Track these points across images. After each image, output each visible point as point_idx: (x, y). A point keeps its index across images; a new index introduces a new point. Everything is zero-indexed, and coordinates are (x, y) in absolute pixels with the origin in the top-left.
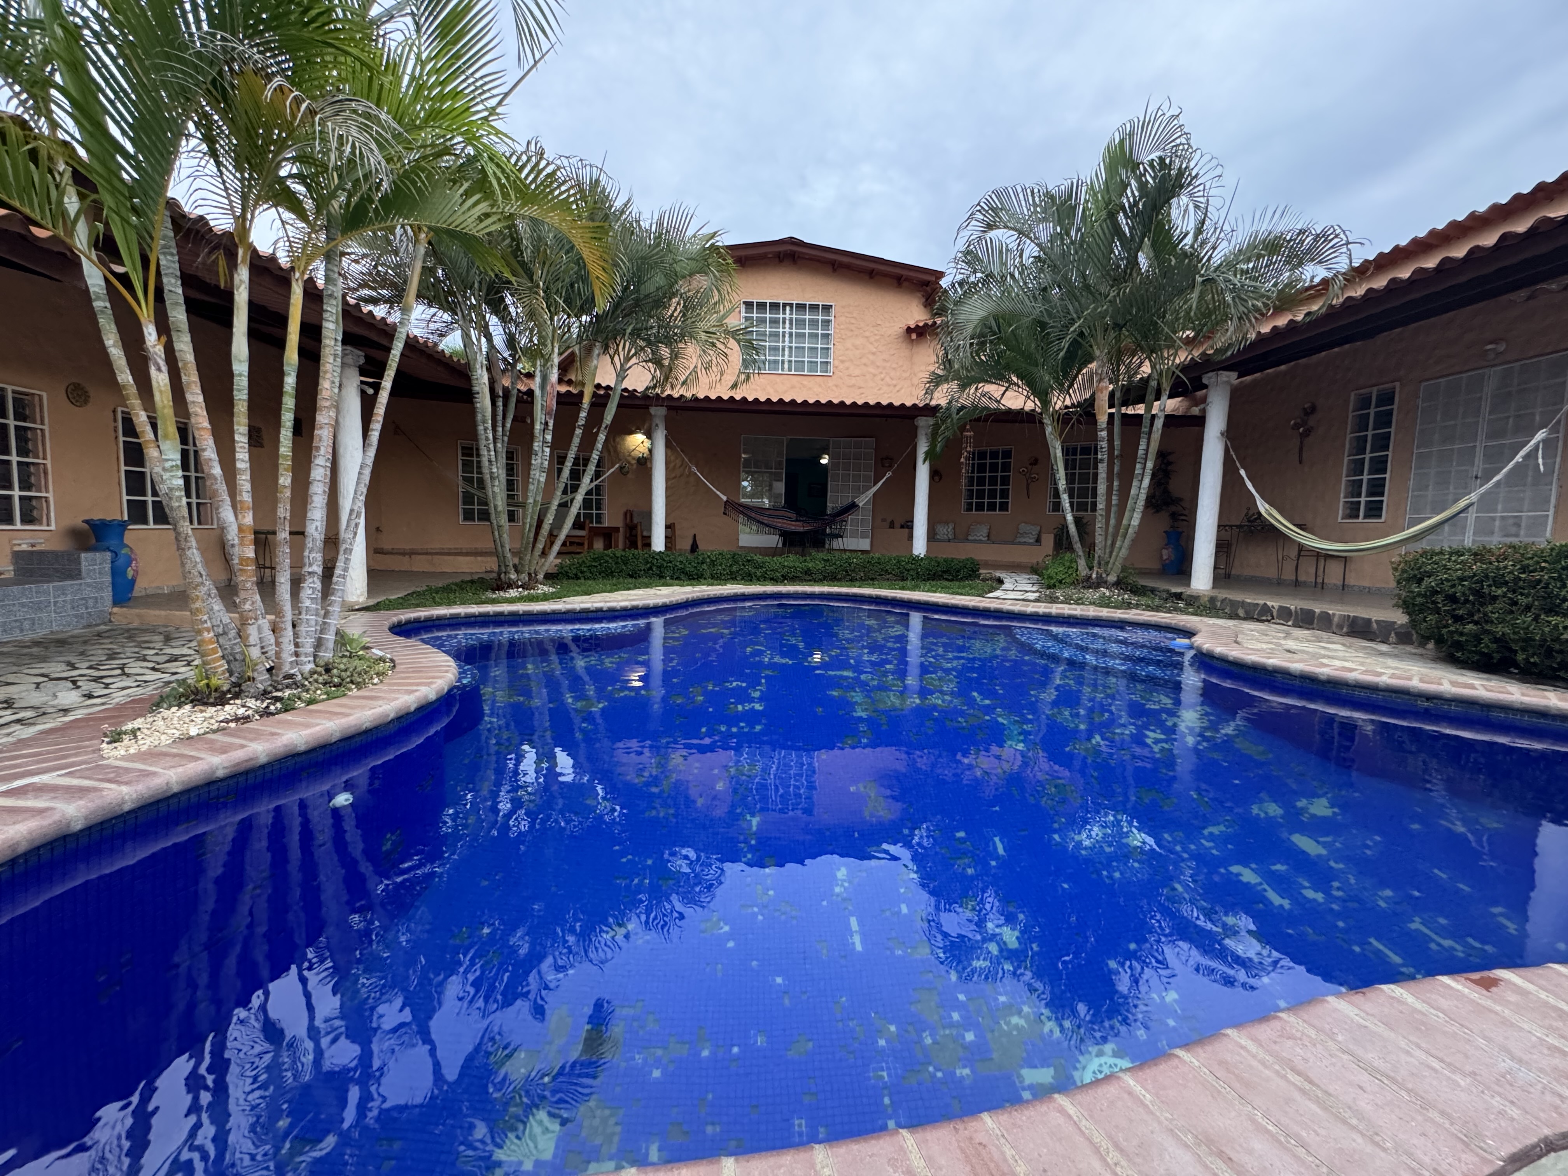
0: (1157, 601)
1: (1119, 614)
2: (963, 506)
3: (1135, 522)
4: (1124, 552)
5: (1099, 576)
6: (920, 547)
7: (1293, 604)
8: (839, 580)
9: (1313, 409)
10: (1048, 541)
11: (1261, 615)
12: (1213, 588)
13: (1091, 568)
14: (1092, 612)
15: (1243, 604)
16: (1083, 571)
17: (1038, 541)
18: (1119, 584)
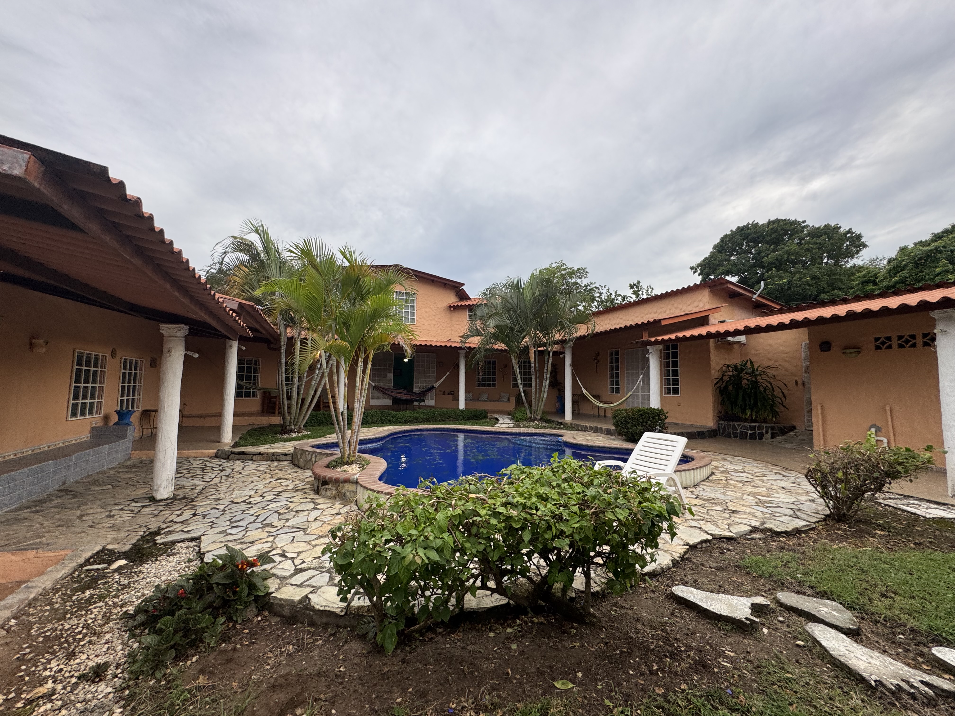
0: (554, 426)
1: (542, 431)
2: (476, 385)
3: (545, 396)
4: (542, 407)
5: (534, 417)
6: (462, 405)
7: (594, 425)
8: (430, 422)
9: (598, 354)
10: (513, 400)
11: (584, 429)
12: (573, 419)
13: (531, 413)
14: (534, 431)
15: (580, 425)
16: (529, 415)
17: (509, 400)
18: (542, 419)
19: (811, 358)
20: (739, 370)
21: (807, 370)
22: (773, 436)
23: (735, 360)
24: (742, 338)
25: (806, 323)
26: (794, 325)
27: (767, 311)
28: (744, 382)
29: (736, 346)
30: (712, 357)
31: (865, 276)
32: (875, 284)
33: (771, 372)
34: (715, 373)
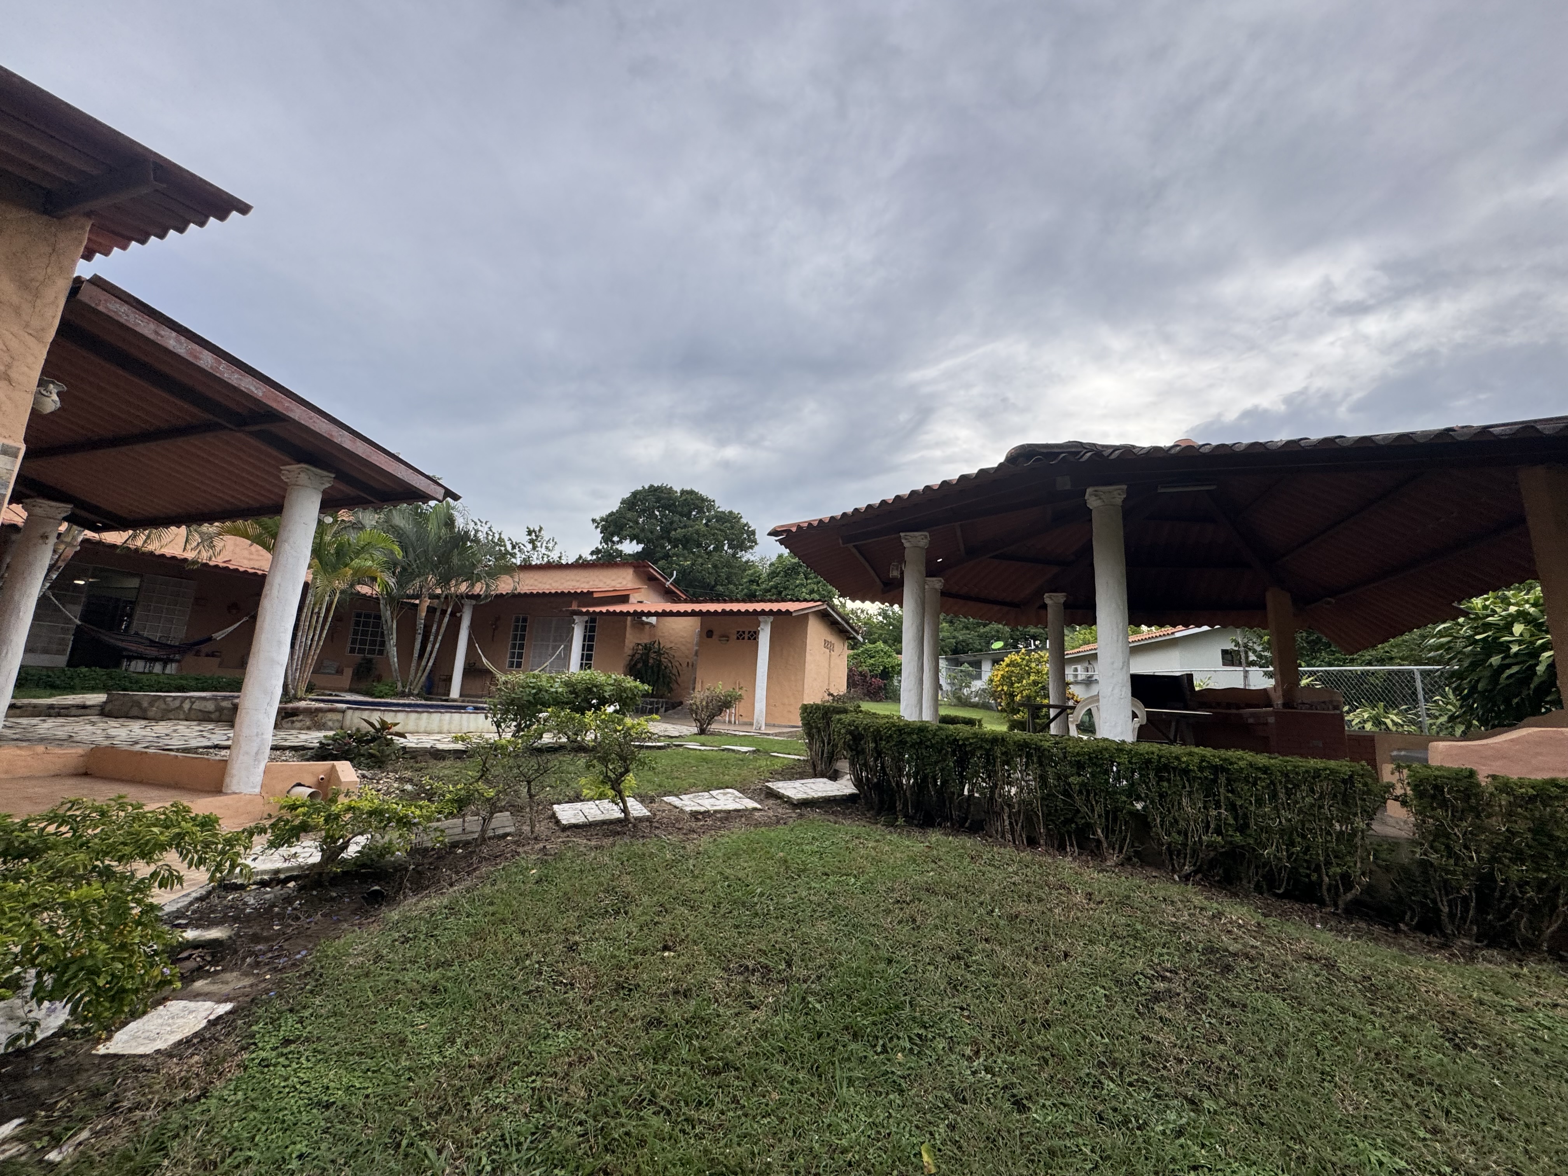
3: (430, 664)
5: (409, 691)
9: (498, 618)
13: (405, 686)
16: (400, 688)
19: (700, 644)
20: (647, 648)
21: (696, 654)
22: (666, 711)
23: (646, 640)
24: (653, 620)
25: (700, 614)
26: (693, 614)
27: (676, 600)
28: (651, 661)
29: (647, 627)
30: (628, 635)
31: (752, 575)
32: (758, 585)
33: (672, 652)
34: (628, 650)
